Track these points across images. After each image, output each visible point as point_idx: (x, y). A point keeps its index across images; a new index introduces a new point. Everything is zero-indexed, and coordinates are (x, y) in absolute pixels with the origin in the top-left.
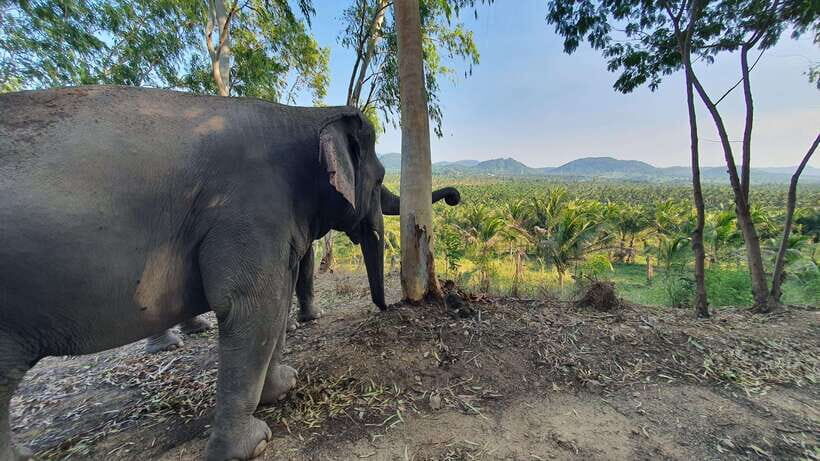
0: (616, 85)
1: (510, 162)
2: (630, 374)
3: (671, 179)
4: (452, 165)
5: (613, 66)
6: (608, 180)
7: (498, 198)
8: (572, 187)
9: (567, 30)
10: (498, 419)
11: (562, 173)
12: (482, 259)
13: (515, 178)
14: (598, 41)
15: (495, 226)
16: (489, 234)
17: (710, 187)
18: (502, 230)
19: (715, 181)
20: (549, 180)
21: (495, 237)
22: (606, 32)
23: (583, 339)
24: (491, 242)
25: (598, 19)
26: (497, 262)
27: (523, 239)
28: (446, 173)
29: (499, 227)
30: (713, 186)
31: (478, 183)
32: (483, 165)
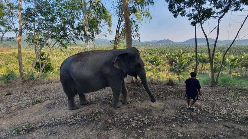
0: (191, 24)
1: (168, 40)
2: (170, 97)
3: (224, 44)
4: (148, 42)
5: (189, 19)
6: (201, 45)
7: (163, 52)
8: (188, 48)
9: (174, 12)
10: (142, 103)
11: (185, 43)
12: (156, 72)
13: (169, 46)
14: (183, 14)
15: (160, 62)
16: (158, 65)
17: (239, 47)
18: (162, 63)
19: (242, 45)
20: (181, 46)
21: (160, 65)
22: (185, 12)
23: (162, 91)
24: (158, 67)
25: (183, 9)
26: (161, 73)
27: (168, 66)
28: (147, 45)
29: (161, 62)
30: (240, 46)
31: (157, 48)
32: (159, 42)
